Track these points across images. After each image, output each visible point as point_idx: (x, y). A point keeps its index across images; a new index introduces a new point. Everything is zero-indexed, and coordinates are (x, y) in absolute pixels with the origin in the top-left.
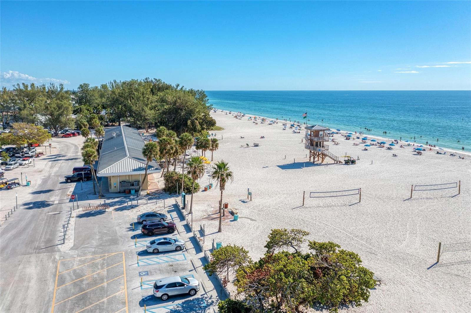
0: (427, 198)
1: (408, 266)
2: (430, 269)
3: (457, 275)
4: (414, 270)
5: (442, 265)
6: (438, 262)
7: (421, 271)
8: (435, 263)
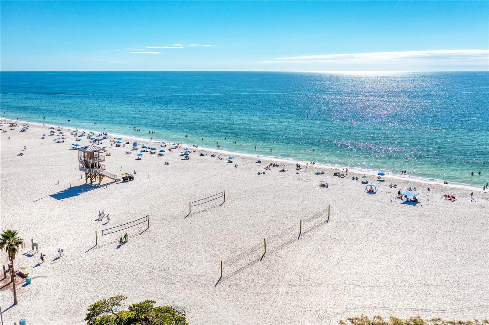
0: (202, 211)
1: (201, 288)
2: (217, 285)
3: (236, 285)
4: (207, 291)
5: (225, 279)
6: (221, 276)
7: (212, 290)
8: (219, 278)
